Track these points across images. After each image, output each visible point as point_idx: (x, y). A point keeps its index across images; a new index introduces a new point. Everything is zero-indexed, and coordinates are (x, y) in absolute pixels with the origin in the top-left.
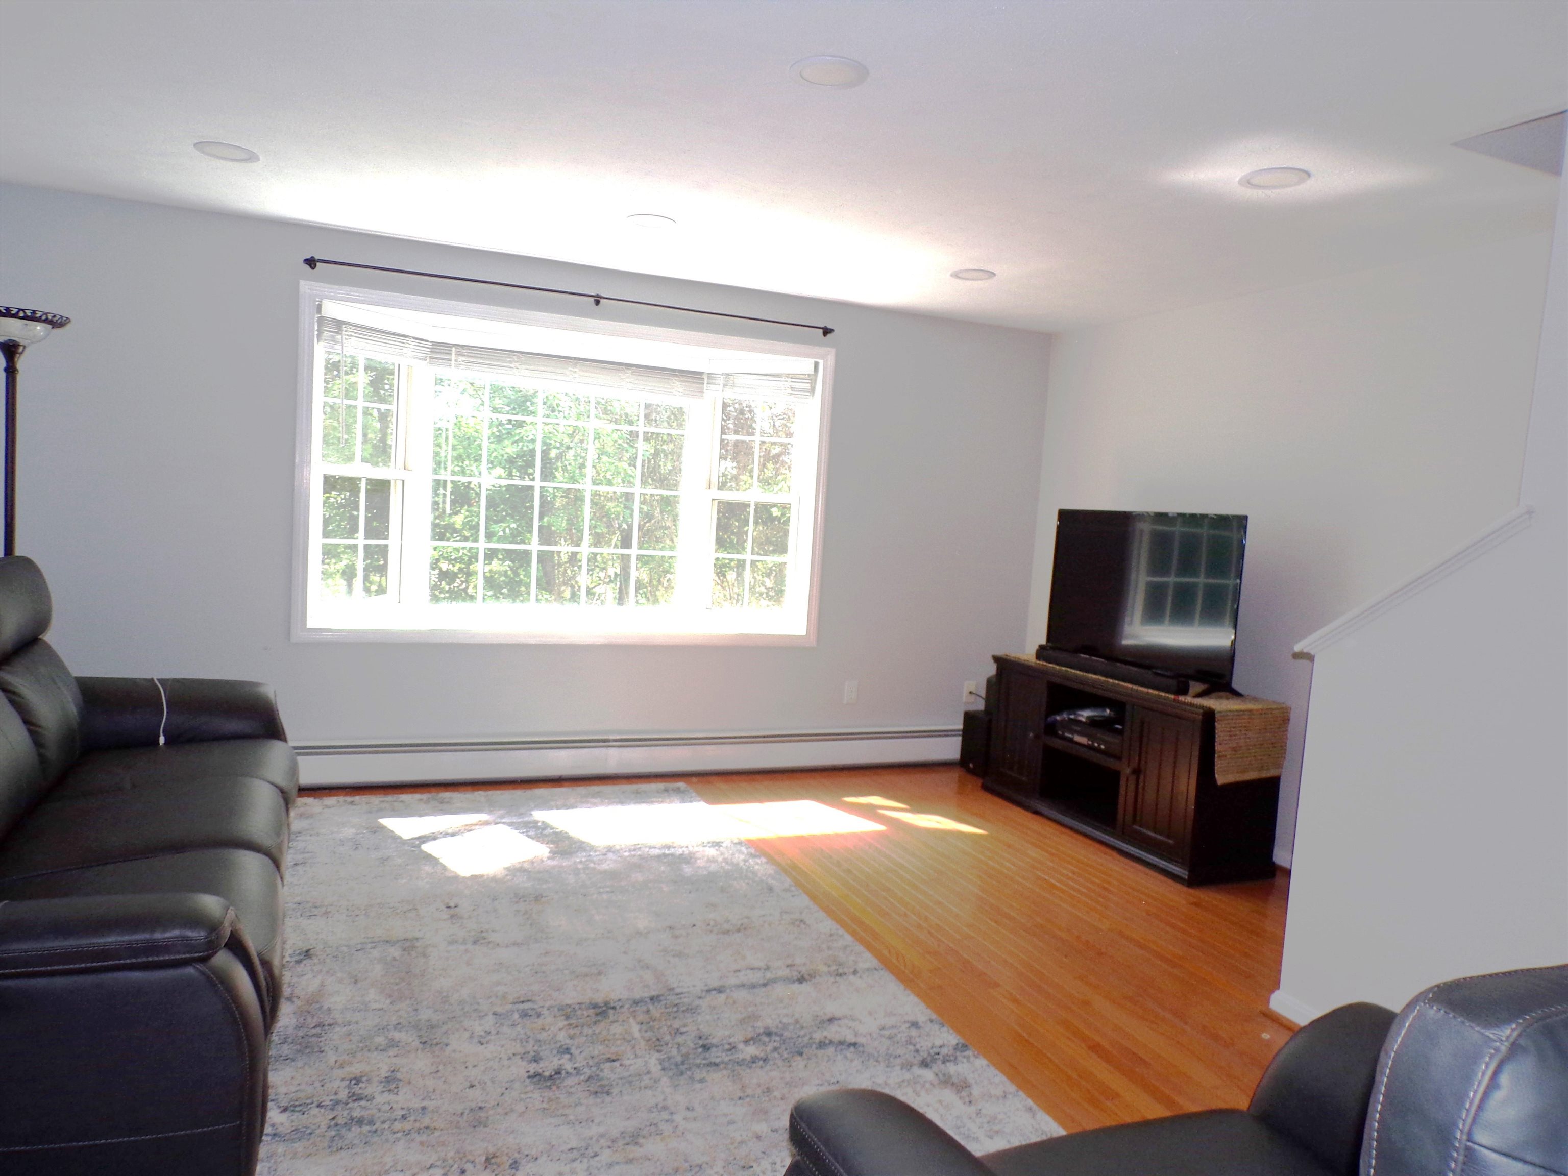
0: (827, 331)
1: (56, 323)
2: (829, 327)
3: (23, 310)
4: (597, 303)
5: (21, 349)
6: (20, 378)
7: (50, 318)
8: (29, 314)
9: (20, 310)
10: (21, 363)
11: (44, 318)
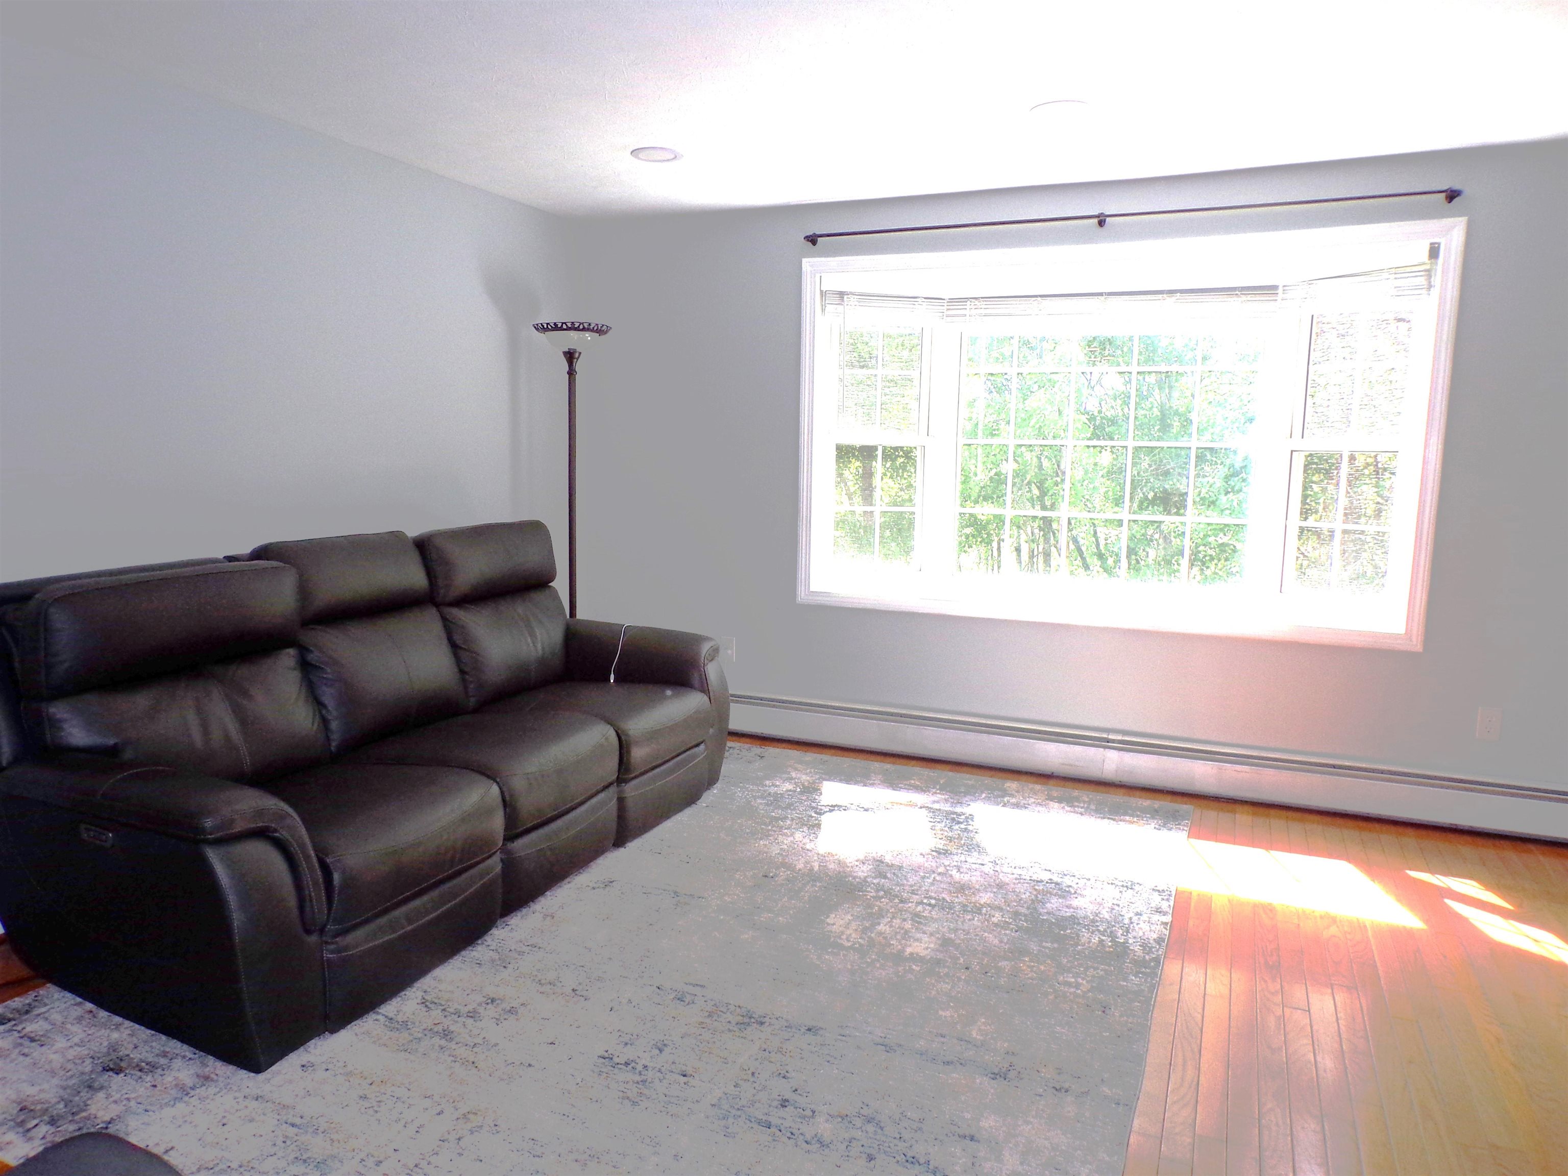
0: (1452, 195)
1: (600, 331)
2: (1457, 187)
3: (565, 323)
4: (1101, 223)
5: (577, 355)
6: (578, 377)
7: (586, 326)
8: (570, 326)
9: (563, 323)
10: (579, 366)
11: (581, 327)
